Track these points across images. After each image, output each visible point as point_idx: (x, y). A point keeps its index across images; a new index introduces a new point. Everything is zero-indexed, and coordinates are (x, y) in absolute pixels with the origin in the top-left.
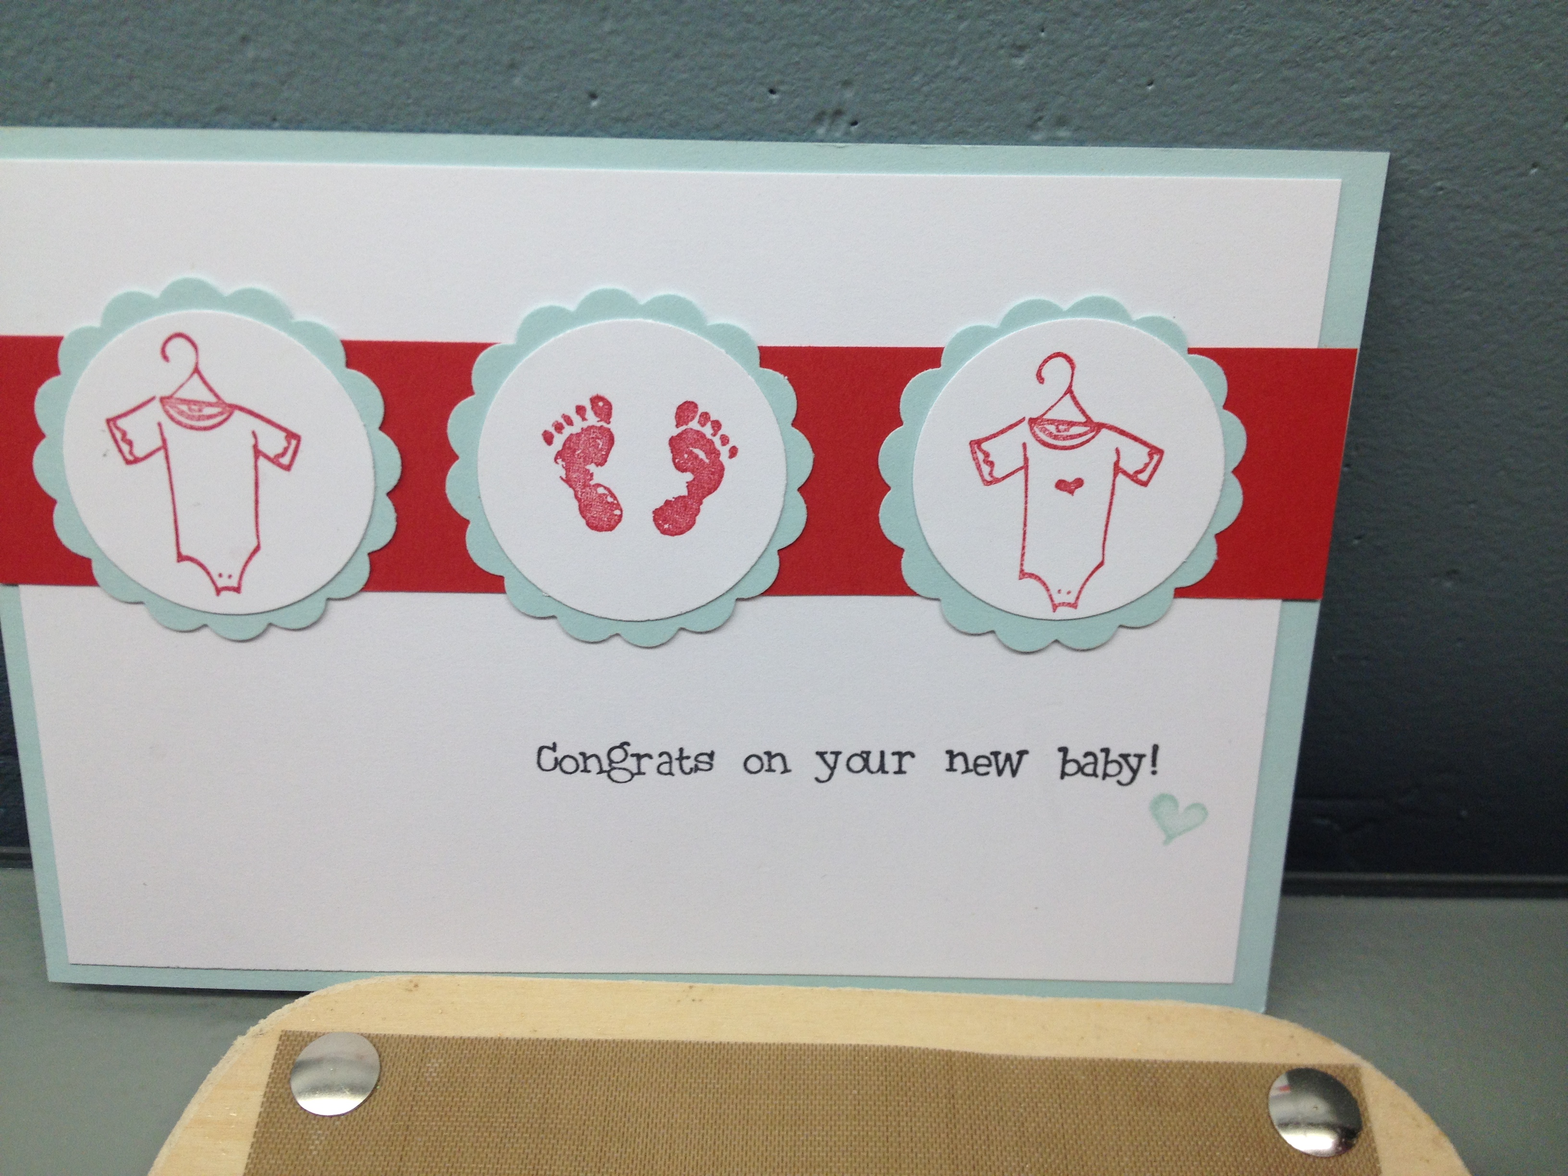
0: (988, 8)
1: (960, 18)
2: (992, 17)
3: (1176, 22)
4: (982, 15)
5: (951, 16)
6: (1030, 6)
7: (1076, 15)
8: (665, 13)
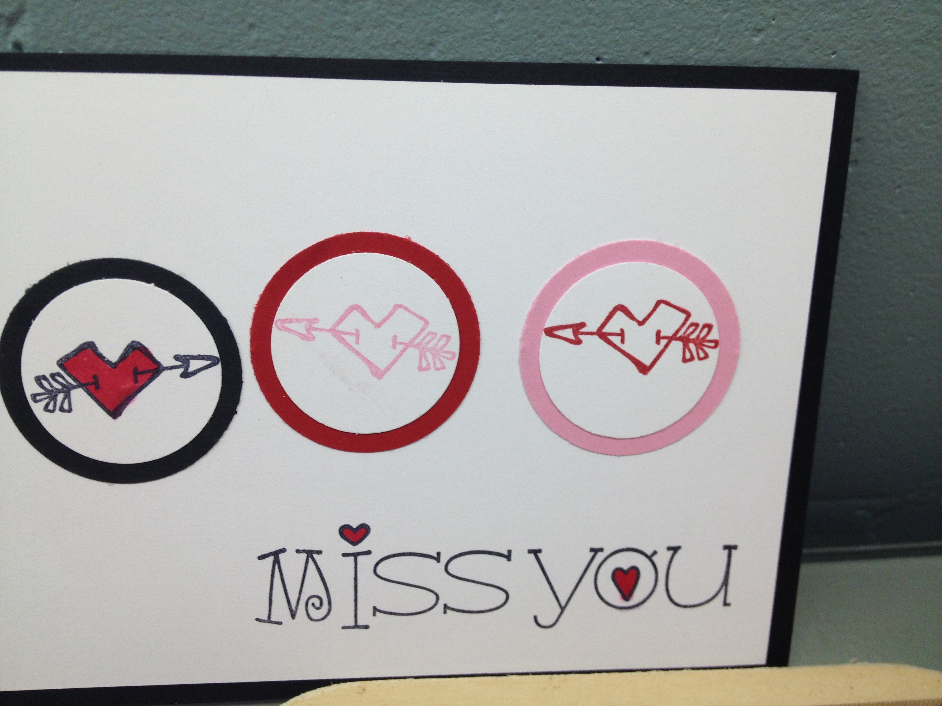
0: (743, 5)
1: (725, 11)
2: (744, 11)
3: (854, 15)
4: (737, 10)
5: (719, 10)
6: (768, 4)
7: (796, 10)
8: (536, 8)
